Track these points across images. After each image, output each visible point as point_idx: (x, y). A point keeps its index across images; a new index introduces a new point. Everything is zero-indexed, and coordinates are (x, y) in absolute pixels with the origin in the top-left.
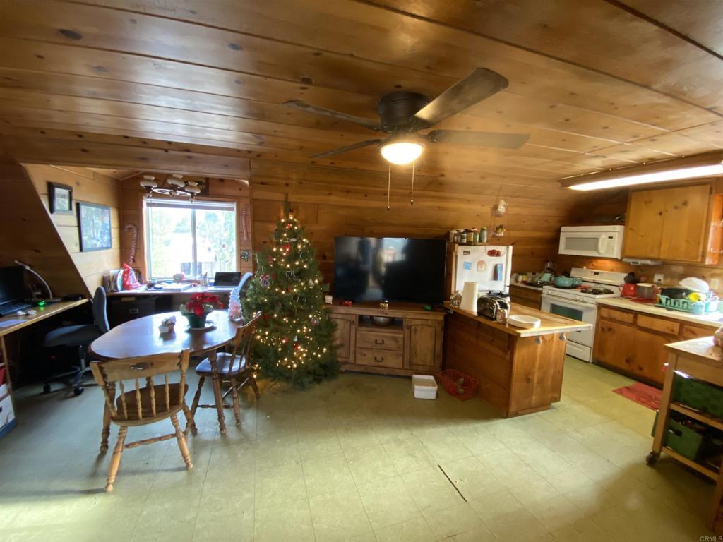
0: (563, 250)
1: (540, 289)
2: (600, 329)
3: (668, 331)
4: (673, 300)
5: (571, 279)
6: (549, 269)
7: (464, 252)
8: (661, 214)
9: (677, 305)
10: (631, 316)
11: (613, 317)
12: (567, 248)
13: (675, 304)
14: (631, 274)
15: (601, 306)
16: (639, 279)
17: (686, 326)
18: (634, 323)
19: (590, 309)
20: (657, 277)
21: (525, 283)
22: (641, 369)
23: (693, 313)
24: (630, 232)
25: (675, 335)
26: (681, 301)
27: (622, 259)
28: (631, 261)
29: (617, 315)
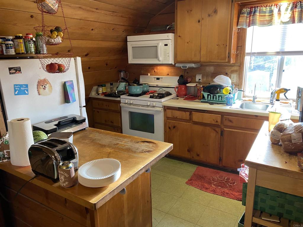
0: (131, 60)
1: (118, 99)
2: (167, 128)
3: (213, 123)
4: (212, 95)
5: (141, 86)
6: (122, 78)
7: (10, 69)
8: (199, 21)
9: (215, 99)
10: (188, 113)
11: (175, 116)
12: (134, 57)
13: (213, 98)
14: (181, 77)
15: (166, 108)
16: (187, 81)
17: (225, 116)
18: (190, 120)
19: (158, 112)
20: (198, 77)
21: (105, 94)
22: (198, 155)
23: (227, 105)
24: (179, 39)
25: (218, 125)
26: (217, 95)
27: (175, 64)
28: (181, 65)
29: (178, 114)
